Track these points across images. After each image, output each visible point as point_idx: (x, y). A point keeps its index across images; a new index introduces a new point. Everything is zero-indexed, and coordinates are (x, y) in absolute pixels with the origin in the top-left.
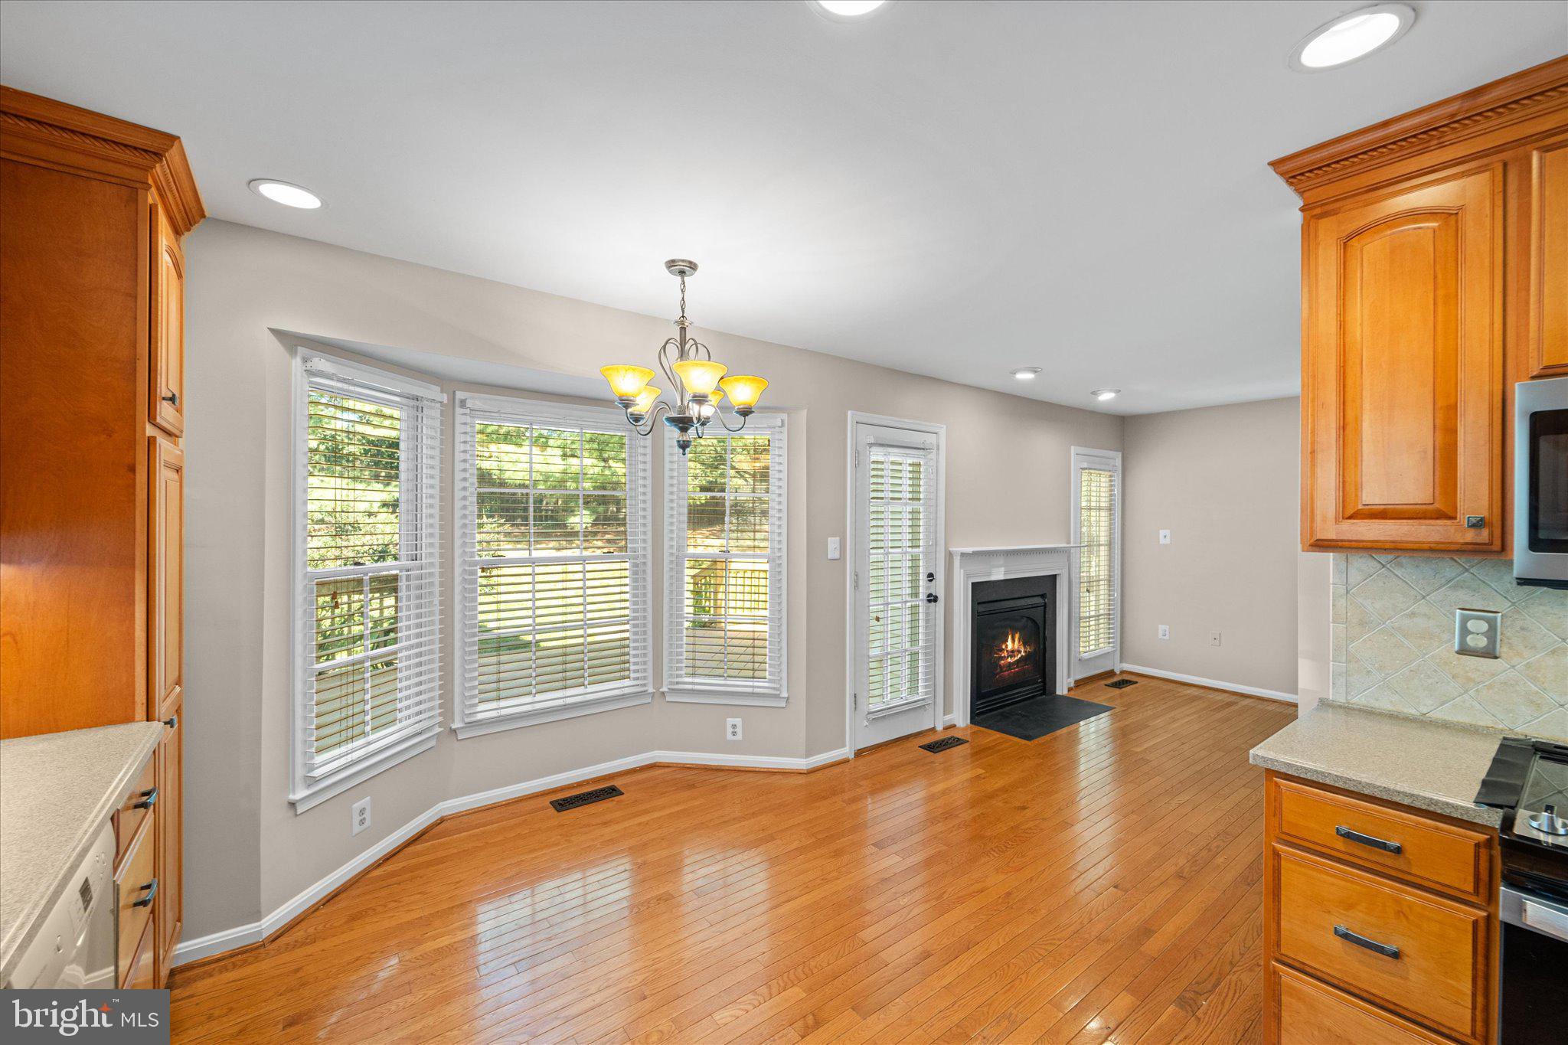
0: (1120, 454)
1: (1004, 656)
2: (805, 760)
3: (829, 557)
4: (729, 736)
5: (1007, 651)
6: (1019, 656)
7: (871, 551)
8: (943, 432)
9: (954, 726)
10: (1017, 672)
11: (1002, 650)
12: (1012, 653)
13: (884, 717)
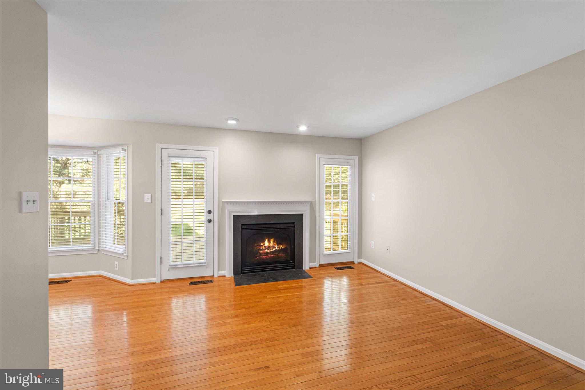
0: (357, 158)
1: (263, 249)
2: (131, 280)
3: (145, 202)
4: (115, 269)
5: (264, 247)
6: (274, 249)
7: (172, 200)
8: (217, 150)
9: (225, 276)
10: (273, 257)
11: (262, 246)
12: (269, 248)
13: (177, 268)
